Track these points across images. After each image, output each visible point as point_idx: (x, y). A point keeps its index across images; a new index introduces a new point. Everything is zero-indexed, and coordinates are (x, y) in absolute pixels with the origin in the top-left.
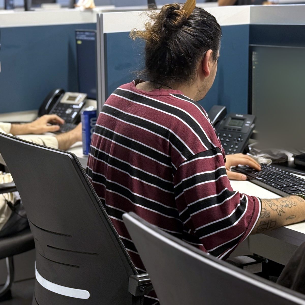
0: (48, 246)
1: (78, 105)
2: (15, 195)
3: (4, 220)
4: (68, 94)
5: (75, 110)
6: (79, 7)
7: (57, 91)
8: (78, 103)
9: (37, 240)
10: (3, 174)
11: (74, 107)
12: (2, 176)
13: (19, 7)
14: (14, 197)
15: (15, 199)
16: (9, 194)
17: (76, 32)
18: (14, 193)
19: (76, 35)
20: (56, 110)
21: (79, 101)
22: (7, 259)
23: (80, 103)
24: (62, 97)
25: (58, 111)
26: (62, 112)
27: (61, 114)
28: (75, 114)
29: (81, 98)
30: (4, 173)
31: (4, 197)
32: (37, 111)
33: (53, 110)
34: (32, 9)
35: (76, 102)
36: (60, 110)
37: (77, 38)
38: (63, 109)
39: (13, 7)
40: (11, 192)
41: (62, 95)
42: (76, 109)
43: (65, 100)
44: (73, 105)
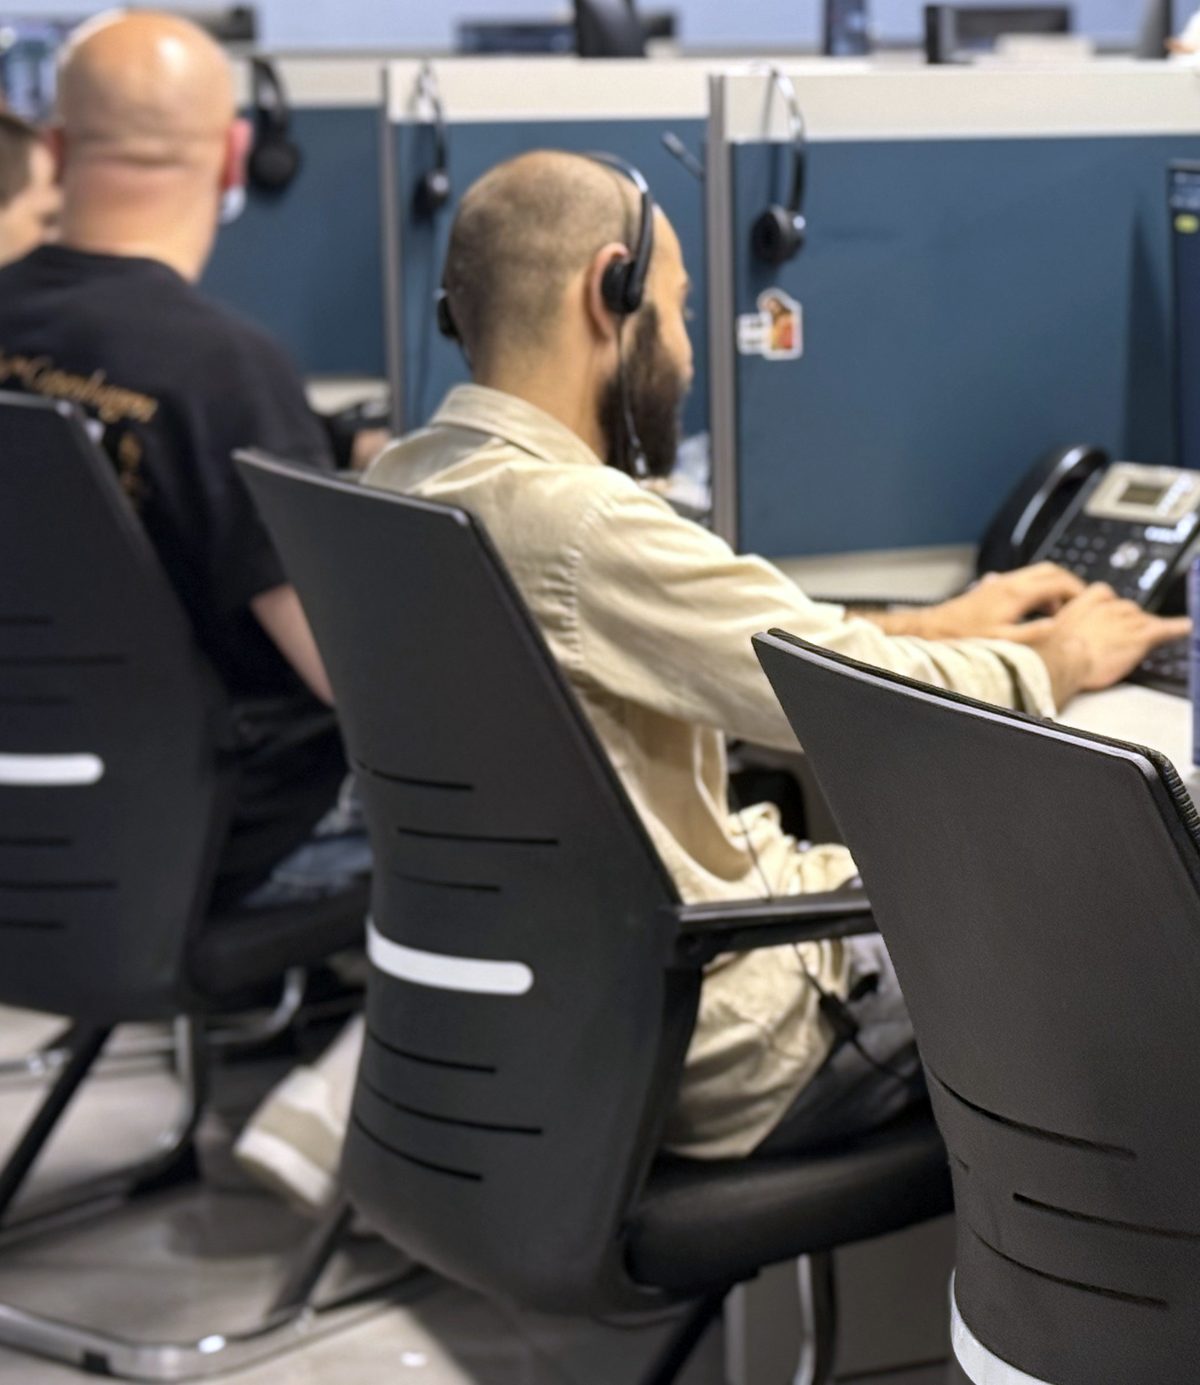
0: (1018, 1198)
1: (1172, 527)
2: (853, 951)
3: (798, 1072)
4: (1124, 475)
5: (1157, 551)
6: (1189, 52)
7: (1072, 459)
8: (1174, 517)
9: (966, 1167)
10: (798, 851)
11: (1153, 534)
12: (796, 859)
13: (898, 46)
14: (847, 959)
15: (853, 969)
16: (826, 945)
17: (1173, 172)
18: (847, 942)
19: (1172, 187)
20: (1064, 546)
21: (1176, 507)
22: (804, 1264)
23: (1180, 519)
24: (1095, 487)
25: (1072, 555)
26: (1090, 557)
27: (1089, 566)
28: (1156, 570)
29: (1185, 494)
30: (804, 845)
31: (801, 958)
32: (970, 551)
33: (1048, 544)
34: (960, 55)
35: (1161, 511)
36: (1082, 551)
37: (1178, 201)
38: (1099, 543)
39: (862, 45)
40: (836, 938)
41: (1094, 476)
42: (1163, 545)
43: (1107, 499)
44: (1145, 525)
